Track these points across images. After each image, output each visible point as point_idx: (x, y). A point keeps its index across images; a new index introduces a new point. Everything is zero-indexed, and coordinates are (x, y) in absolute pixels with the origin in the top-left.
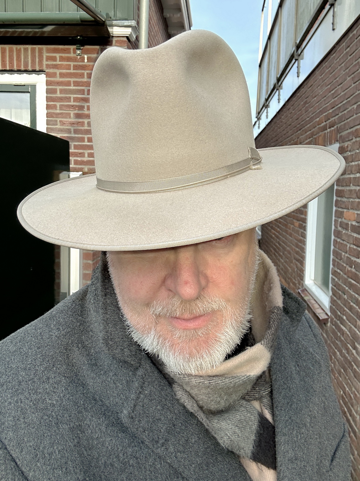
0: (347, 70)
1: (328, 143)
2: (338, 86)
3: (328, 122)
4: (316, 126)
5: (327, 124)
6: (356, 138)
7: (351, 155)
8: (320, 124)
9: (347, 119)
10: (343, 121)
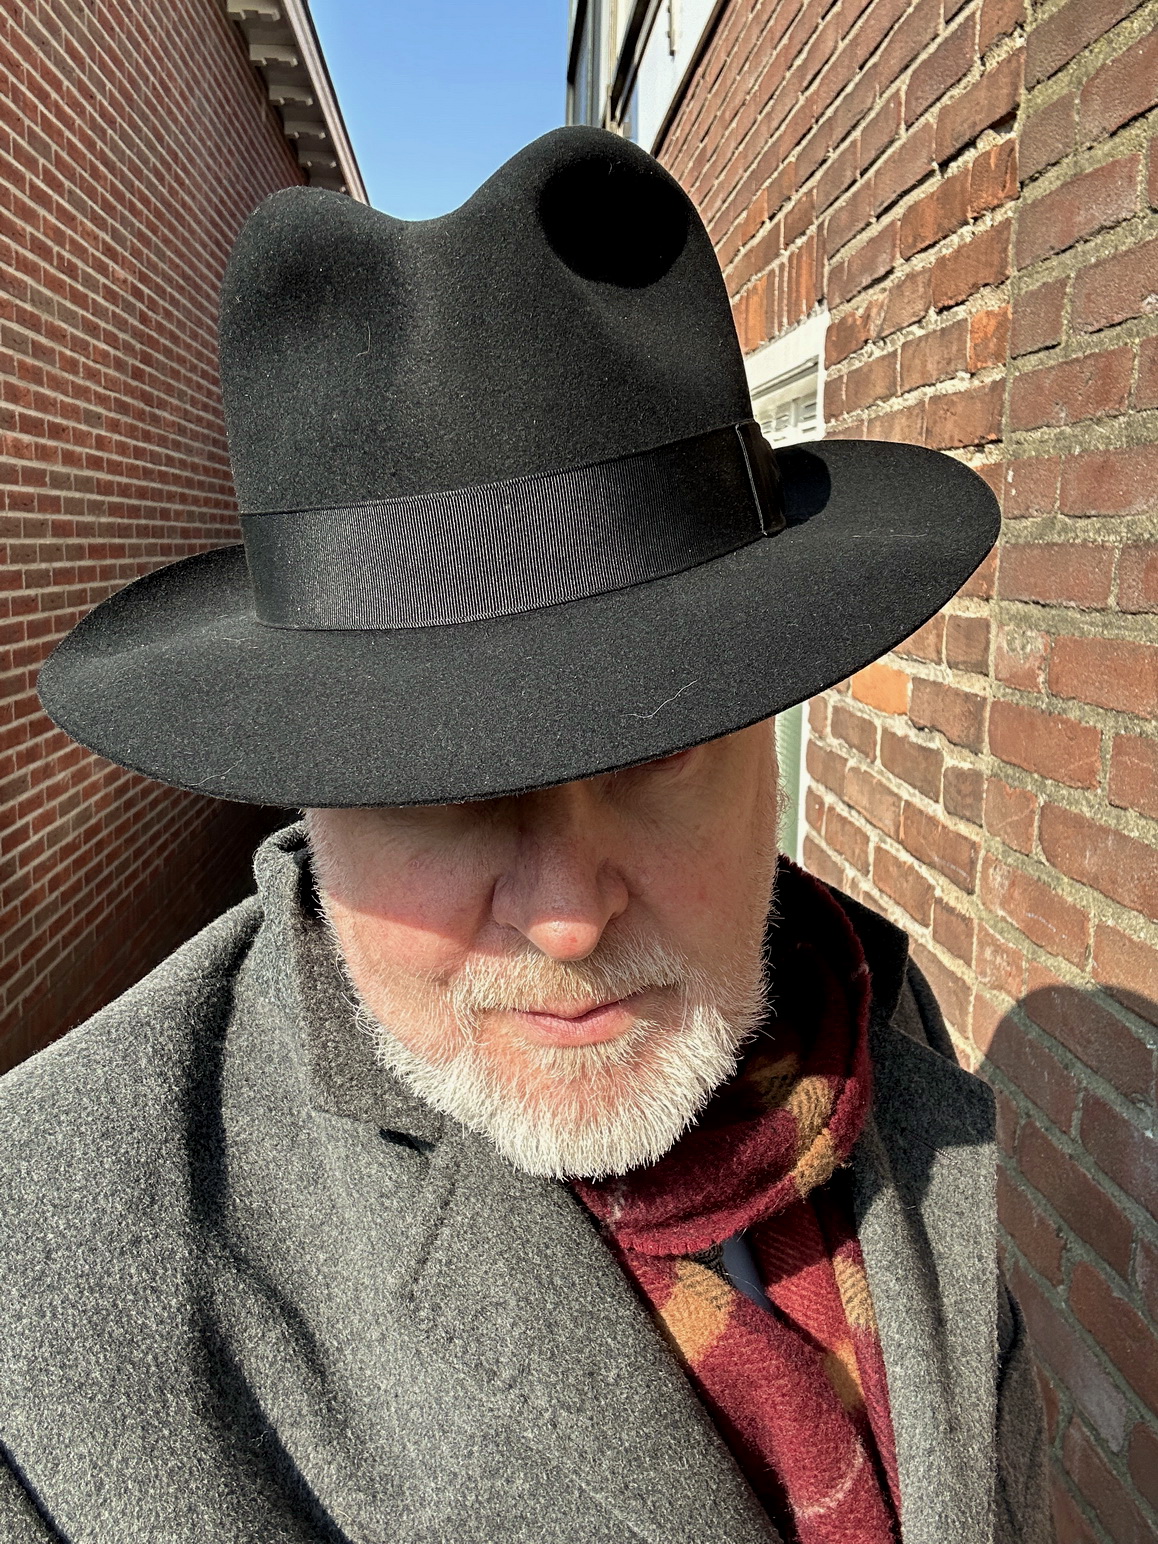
1: (785, 320)
2: (823, 18)
3: (780, 216)
4: (739, 250)
5: (778, 224)
6: (908, 260)
7: (883, 358)
8: (754, 236)
9: (862, 175)
10: (846, 185)
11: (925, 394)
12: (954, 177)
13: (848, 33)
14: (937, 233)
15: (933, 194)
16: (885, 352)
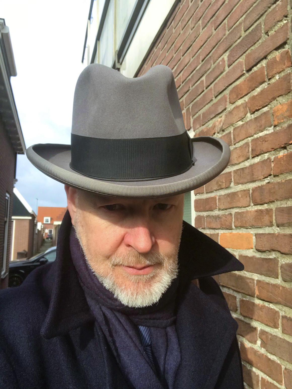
0: (200, 22)
6: (233, 103)
7: (224, 135)
9: (206, 88)
10: (199, 93)
11: (249, 140)
12: (256, 71)
13: (195, 55)
14: (249, 90)
15: (245, 81)
16: (224, 133)
